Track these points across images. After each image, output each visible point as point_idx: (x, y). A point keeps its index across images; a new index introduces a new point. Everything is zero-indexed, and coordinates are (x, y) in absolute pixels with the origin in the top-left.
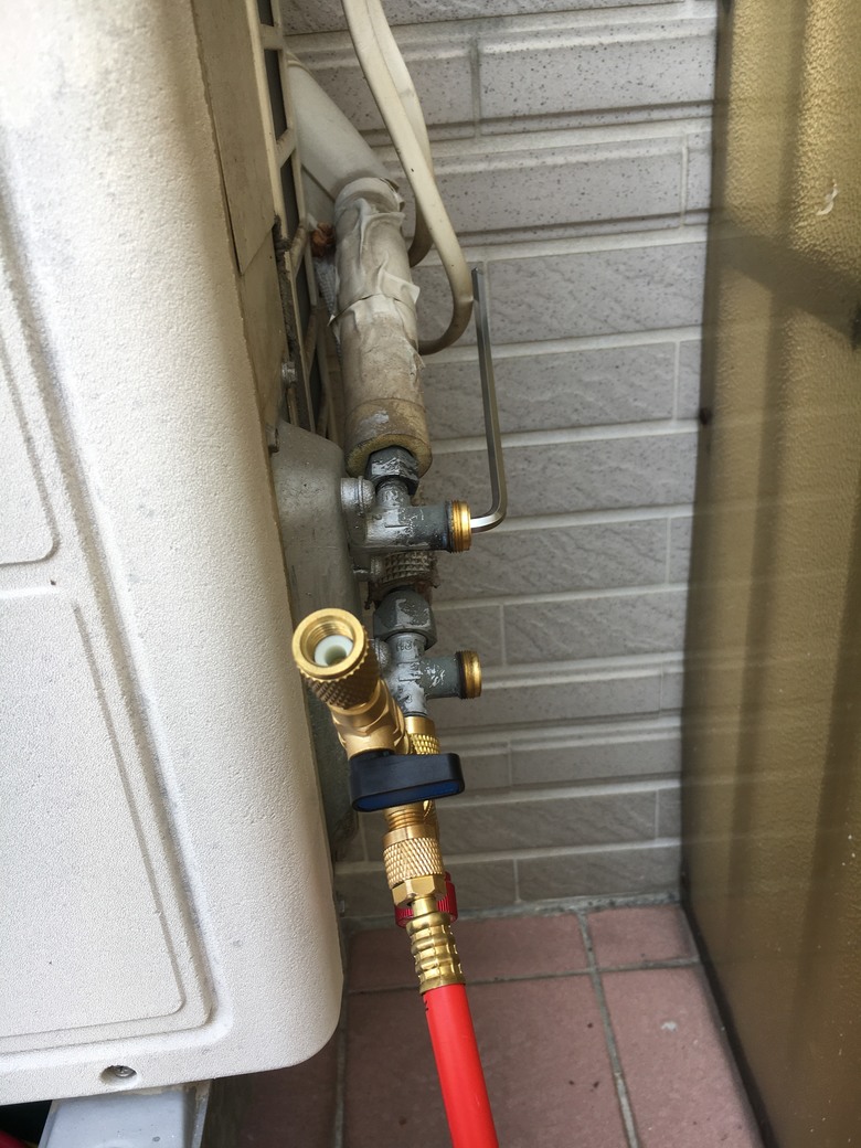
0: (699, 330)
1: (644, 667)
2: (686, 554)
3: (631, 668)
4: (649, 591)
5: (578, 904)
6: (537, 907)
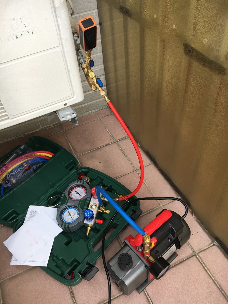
0: (97, 9)
1: (98, 68)
2: (101, 47)
3: (96, 69)
4: (97, 55)
5: (94, 111)
6: (88, 113)
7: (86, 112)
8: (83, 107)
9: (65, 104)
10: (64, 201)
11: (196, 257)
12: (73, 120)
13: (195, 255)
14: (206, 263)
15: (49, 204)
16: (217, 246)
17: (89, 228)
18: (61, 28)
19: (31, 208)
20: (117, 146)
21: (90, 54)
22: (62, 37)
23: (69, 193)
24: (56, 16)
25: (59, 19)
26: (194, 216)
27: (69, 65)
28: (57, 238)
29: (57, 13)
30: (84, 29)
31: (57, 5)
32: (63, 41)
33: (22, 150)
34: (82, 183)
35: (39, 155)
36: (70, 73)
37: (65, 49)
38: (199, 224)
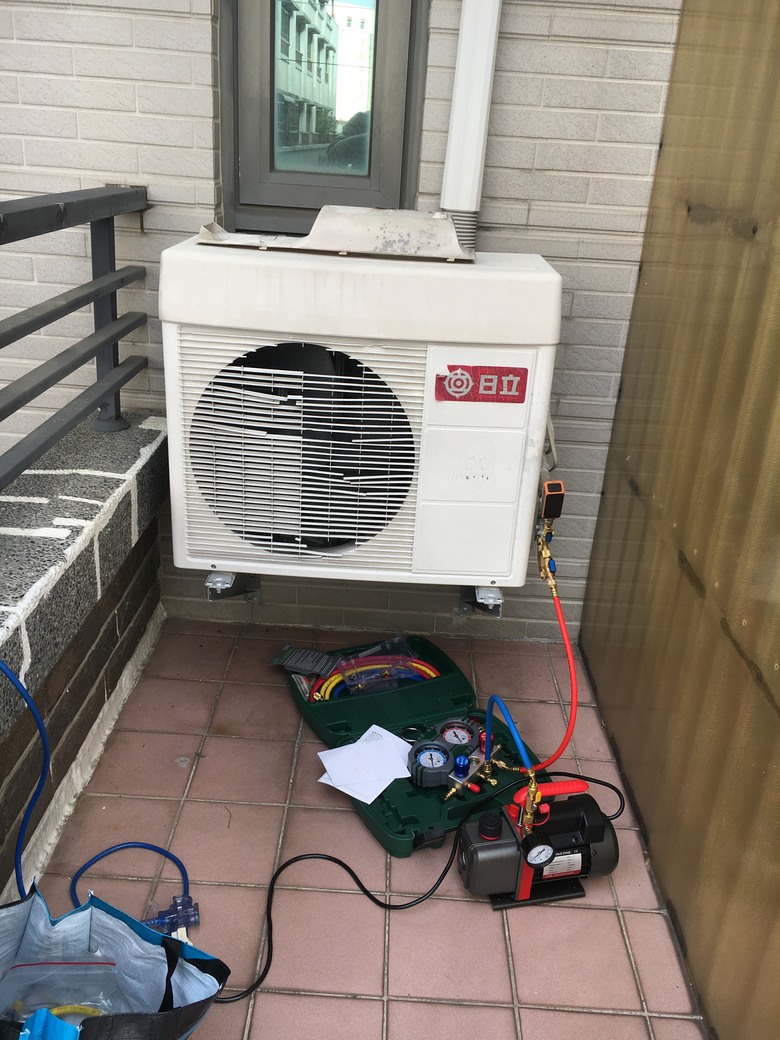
0: (604, 471)
1: (577, 563)
2: (594, 531)
3: (573, 562)
4: (582, 540)
5: (544, 641)
6: (531, 640)
7: (529, 637)
8: (525, 623)
9: (493, 582)
10: (432, 735)
11: (617, 913)
12: (496, 607)
13: (616, 910)
14: (629, 927)
15: (404, 734)
16: (665, 917)
17: (454, 790)
18: (524, 483)
19: (374, 728)
20: (559, 710)
21: (551, 524)
22: (522, 493)
23: (443, 731)
24: (523, 469)
25: (525, 472)
26: (647, 863)
27: (518, 530)
28: (397, 782)
29: (526, 466)
30: (547, 493)
31: (528, 457)
32: (521, 499)
33: (392, 644)
34: (469, 724)
35: (417, 668)
36: (516, 542)
37: (521, 509)
38: (651, 877)
